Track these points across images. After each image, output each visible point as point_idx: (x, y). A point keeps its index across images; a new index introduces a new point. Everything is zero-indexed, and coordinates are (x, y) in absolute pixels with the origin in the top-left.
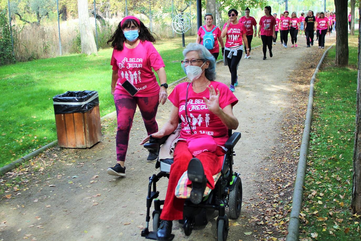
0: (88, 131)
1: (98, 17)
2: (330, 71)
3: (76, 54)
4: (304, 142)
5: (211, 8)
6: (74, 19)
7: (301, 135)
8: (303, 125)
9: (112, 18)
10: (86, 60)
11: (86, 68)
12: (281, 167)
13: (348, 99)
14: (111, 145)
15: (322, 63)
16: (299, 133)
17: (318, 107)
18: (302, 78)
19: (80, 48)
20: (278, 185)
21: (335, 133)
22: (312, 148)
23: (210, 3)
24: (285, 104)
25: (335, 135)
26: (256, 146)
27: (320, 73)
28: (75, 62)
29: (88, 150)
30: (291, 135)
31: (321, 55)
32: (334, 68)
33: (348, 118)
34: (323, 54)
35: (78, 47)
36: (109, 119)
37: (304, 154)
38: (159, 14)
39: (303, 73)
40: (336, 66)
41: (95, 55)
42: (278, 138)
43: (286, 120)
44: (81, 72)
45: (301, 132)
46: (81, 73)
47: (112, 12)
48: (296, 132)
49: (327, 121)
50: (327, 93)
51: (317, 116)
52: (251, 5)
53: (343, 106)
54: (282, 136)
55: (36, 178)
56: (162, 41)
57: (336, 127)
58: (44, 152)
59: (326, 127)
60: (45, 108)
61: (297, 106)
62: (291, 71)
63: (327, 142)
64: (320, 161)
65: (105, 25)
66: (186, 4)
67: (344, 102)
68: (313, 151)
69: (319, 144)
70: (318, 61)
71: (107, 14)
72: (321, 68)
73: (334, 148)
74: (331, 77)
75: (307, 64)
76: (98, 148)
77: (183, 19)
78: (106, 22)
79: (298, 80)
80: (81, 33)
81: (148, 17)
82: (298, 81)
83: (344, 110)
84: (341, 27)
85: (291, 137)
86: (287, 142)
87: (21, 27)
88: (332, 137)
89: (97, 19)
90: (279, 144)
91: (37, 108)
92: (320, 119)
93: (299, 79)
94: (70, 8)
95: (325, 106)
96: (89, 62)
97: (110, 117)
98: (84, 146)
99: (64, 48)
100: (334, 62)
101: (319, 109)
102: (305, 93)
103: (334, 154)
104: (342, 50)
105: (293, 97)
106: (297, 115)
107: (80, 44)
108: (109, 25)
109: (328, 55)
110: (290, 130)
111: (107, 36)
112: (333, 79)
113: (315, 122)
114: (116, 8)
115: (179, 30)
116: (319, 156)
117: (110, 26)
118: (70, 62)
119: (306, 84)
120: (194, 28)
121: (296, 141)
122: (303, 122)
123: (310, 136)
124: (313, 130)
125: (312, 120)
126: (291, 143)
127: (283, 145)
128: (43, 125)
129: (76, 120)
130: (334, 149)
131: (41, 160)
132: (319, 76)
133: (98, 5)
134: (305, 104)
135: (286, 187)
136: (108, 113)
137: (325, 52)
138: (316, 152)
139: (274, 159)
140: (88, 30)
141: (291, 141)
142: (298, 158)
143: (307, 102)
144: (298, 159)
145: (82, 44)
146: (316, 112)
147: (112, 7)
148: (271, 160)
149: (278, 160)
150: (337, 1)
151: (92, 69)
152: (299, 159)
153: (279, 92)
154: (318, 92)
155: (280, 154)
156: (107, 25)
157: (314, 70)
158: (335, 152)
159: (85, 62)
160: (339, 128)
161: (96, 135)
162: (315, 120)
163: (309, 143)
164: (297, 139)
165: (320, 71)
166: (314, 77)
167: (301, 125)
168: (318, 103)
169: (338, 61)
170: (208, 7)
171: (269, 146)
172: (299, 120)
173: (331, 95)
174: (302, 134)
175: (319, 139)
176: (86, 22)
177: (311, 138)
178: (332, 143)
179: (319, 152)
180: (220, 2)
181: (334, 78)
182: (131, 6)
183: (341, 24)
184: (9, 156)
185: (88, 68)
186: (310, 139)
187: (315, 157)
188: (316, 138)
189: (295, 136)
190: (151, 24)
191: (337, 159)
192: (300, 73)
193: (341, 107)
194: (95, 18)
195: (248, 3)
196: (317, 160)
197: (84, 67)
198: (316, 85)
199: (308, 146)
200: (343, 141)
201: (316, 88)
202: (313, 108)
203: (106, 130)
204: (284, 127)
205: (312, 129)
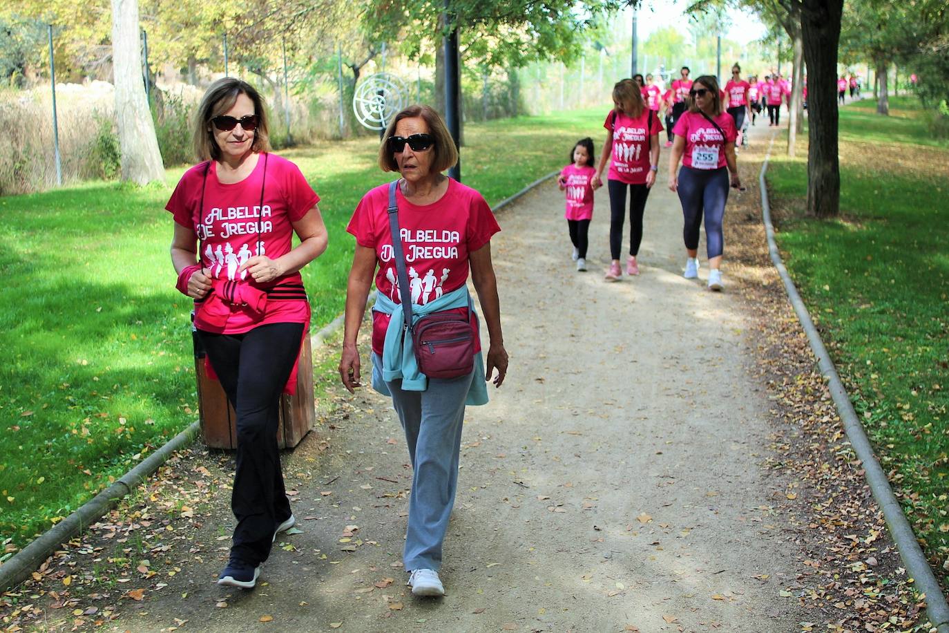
0: (290, 403)
13: (886, 304)
16: (820, 397)
17: (826, 327)
24: (737, 319)
30: (800, 402)
42: (773, 412)
43: (765, 361)
48: (813, 394)
49: (869, 362)
50: (827, 288)
51: (838, 349)
53: (885, 324)
54: (781, 405)
55: (183, 537)
58: (168, 461)
59: (875, 379)
61: (774, 325)
66: (367, 50)
67: (882, 312)
90: (784, 427)
92: (850, 357)
95: (842, 324)
101: (830, 331)
106: (786, 348)
108: (180, 105)
110: (791, 389)
112: (823, 250)
122: (816, 368)
124: (850, 389)
125: (833, 360)
126: (814, 423)
128: (122, 385)
131: (170, 486)
134: (793, 320)
140: (140, 119)
143: (795, 315)
145: (124, 156)
146: (828, 340)
154: (806, 286)
156: (175, 104)
164: (823, 413)
168: (819, 314)
172: (801, 362)
173: (839, 293)
174: (829, 399)
176: (135, 97)
181: (824, 247)
189: (816, 406)
193: (881, 325)
198: (790, 267)
201: (796, 275)
202: (818, 329)
204: (772, 381)
205: (847, 384)
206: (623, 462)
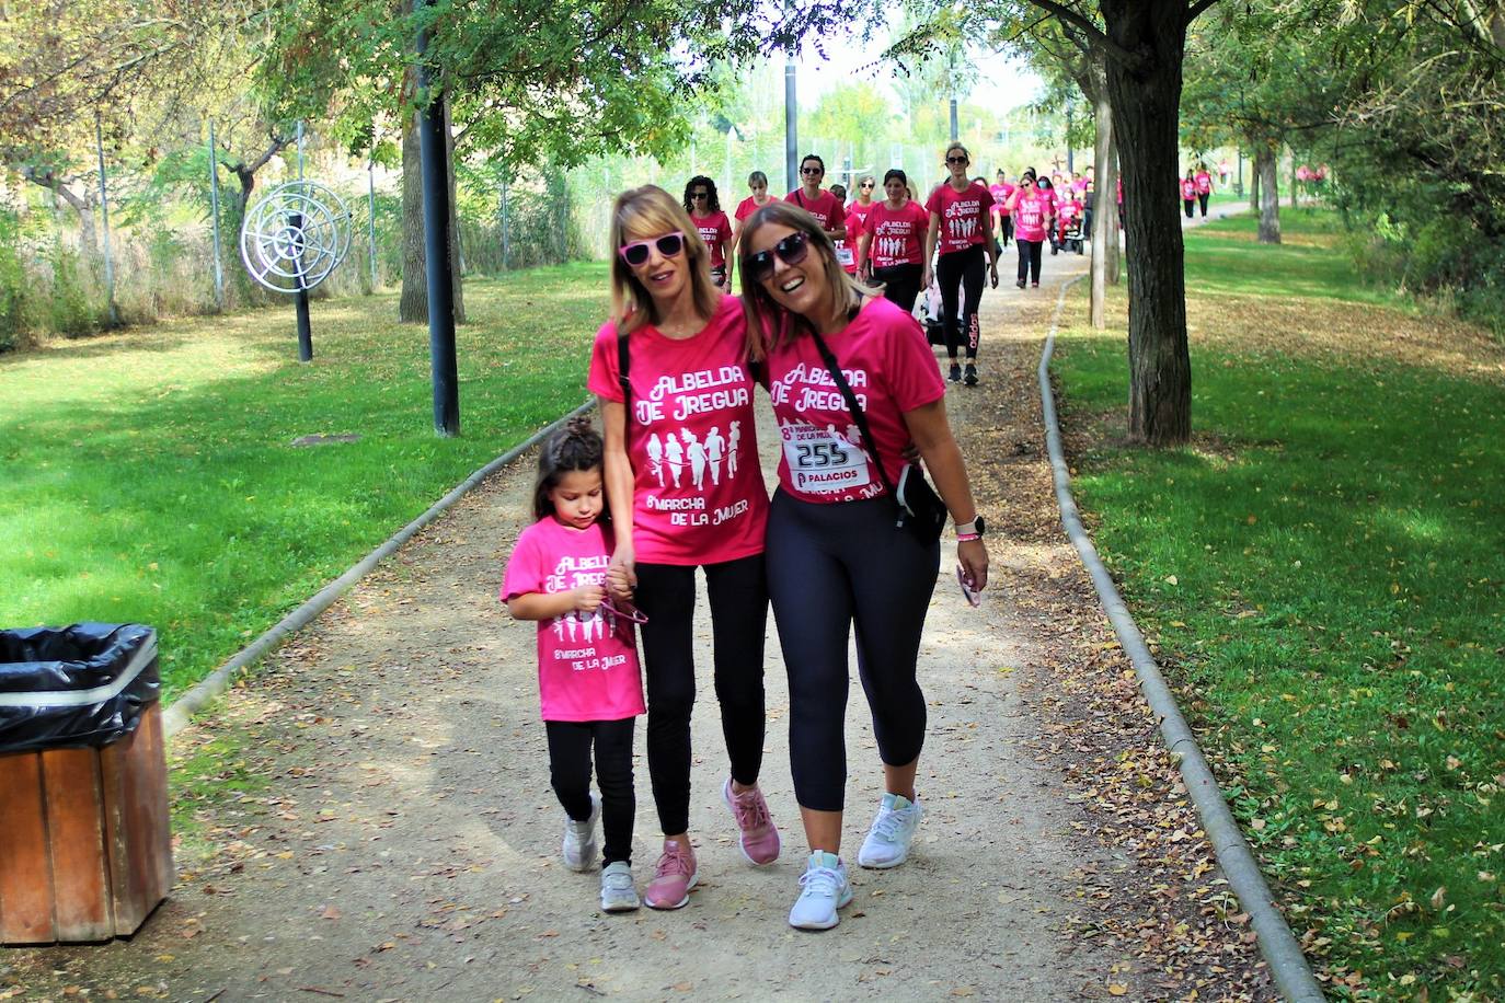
15: (1062, 429)
40: (1136, 442)
56: (165, 328)
77: (299, 217)
84: (1150, 249)
100: (1121, 425)
104: (1164, 368)
115: (279, 272)
150: (1126, 128)
169: (1142, 417)
183: (1150, 243)
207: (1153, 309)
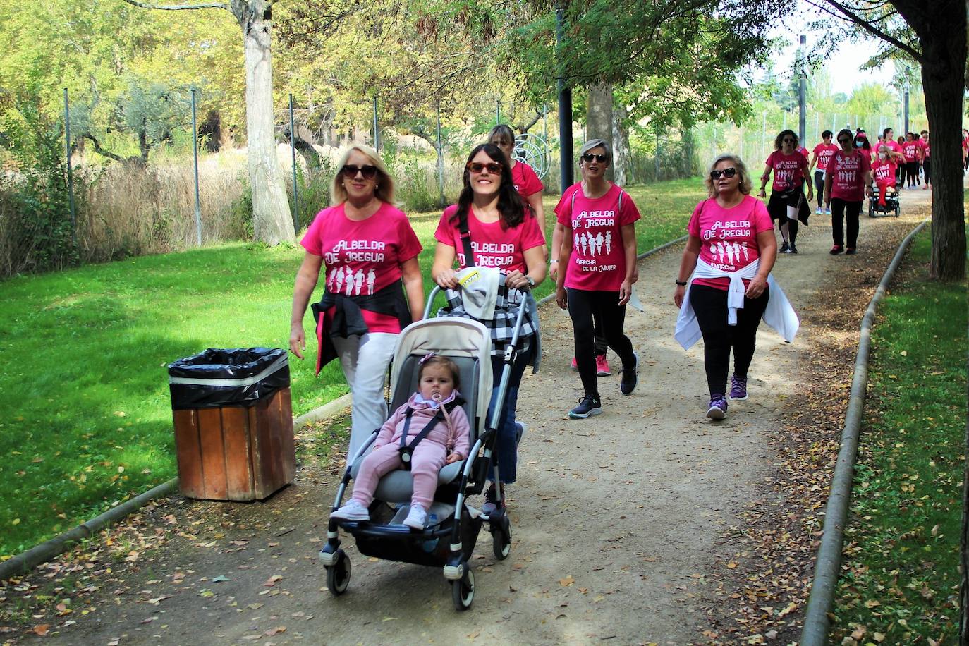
0: (258, 456)
1: (300, 145)
2: (918, 293)
3: (241, 244)
4: (837, 493)
5: (600, 122)
6: (239, 147)
7: (829, 471)
8: (837, 444)
9: (338, 146)
10: (265, 259)
11: (265, 281)
12: (774, 560)
13: (961, 371)
14: (320, 493)
15: (896, 270)
16: (824, 465)
17: (879, 394)
18: (838, 311)
19: (251, 226)
20: (763, 609)
21: (923, 466)
22: (859, 507)
23: (597, 108)
24: (790, 383)
25: (923, 470)
26: (708, 499)
27: (889, 298)
28: (236, 265)
29: (256, 506)
30: (803, 470)
31: (892, 249)
32: (926, 286)
33: (959, 425)
34: (899, 246)
35: (245, 225)
36: (318, 423)
37: (836, 523)
38: (464, 137)
39: (843, 300)
40: (933, 279)
41: (289, 247)
42: (768, 479)
43: (792, 428)
44: (250, 291)
45: (831, 464)
46: (249, 295)
47: (339, 129)
48: (818, 462)
49: (902, 431)
50: (904, 353)
51: (876, 417)
52: (708, 114)
53: (947, 392)
54: (781, 474)
55: (116, 580)
57: (926, 449)
58: (142, 508)
59: (898, 449)
60: (149, 390)
61: (823, 391)
62: (809, 292)
63: (900, 491)
64: (878, 542)
65: (319, 165)
66: (534, 111)
67: (951, 379)
68: (861, 516)
69: (877, 495)
70: (884, 265)
71: (325, 136)
72: (891, 286)
73: (918, 507)
74: (919, 309)
75: (855, 274)
76: (286, 501)
77: (524, 152)
78: (321, 160)
79: (829, 318)
80: (253, 187)
81: (433, 144)
82: (829, 322)
83: (948, 401)
84: (944, 172)
85: (804, 477)
86: (791, 491)
87: (98, 172)
88: (915, 478)
89: (296, 151)
90: (770, 495)
91: (130, 390)
92: (883, 426)
93: (829, 314)
94: (228, 119)
95: (900, 391)
96: (272, 266)
97: (322, 417)
98: (249, 495)
99: (209, 227)
100: (926, 269)
101: (881, 398)
102: (846, 356)
103: (919, 525)
104: (949, 236)
105: (814, 365)
106: (822, 415)
107: (251, 217)
108: (328, 167)
109: (911, 250)
110: (801, 457)
111: (323, 196)
112: (923, 314)
113: (870, 434)
114: (349, 120)
116: (877, 529)
117: (331, 169)
118: (223, 263)
119: (849, 329)
120: (555, 174)
121: (815, 487)
122: (838, 436)
123: (855, 472)
124: (863, 458)
125: (863, 428)
126: (802, 492)
127: (779, 497)
128: (142, 435)
129: (227, 425)
130: (917, 510)
131: (133, 531)
132: (887, 308)
133: (303, 111)
134: (845, 386)
135: (784, 615)
136: (316, 406)
137: (905, 240)
138: (868, 518)
139: (755, 538)
140: (272, 180)
141: (801, 487)
142: (820, 533)
143: (850, 381)
144: (819, 538)
145: (256, 217)
146: (873, 407)
147: (339, 117)
148: (745, 541)
149: (764, 538)
151: (280, 284)
152: (823, 538)
153: (776, 352)
154: (882, 351)
155: (770, 524)
156: (323, 166)
157: (872, 291)
158: (922, 519)
159: (263, 264)
160: (936, 451)
161: (280, 465)
162: (870, 430)
163: (851, 494)
164: (819, 482)
165: (888, 293)
166: (870, 310)
167: (832, 442)
168: (880, 381)
169: (937, 265)
170: (591, 121)
171: (743, 501)
172: (828, 429)
173: (915, 359)
174: (833, 468)
175: (878, 481)
176: (267, 159)
177: (858, 478)
178: (913, 494)
179: (877, 520)
180: (624, 105)
181: (926, 311)
182: (389, 116)
183: (943, 169)
184: (49, 518)
185: (269, 282)
186: (852, 482)
187: (866, 534)
188: (871, 479)
189: (815, 474)
190: (440, 163)
191: (926, 539)
192: (835, 300)
193: (943, 393)
194: (291, 148)
195: (699, 109)
196: (870, 540)
197: (258, 280)
198: (875, 332)
199: (848, 501)
200: (942, 487)
201: (877, 340)
202: (866, 396)
203: (310, 451)
204: (786, 448)
205: (862, 453)
206: (581, 525)
207: (945, 206)
